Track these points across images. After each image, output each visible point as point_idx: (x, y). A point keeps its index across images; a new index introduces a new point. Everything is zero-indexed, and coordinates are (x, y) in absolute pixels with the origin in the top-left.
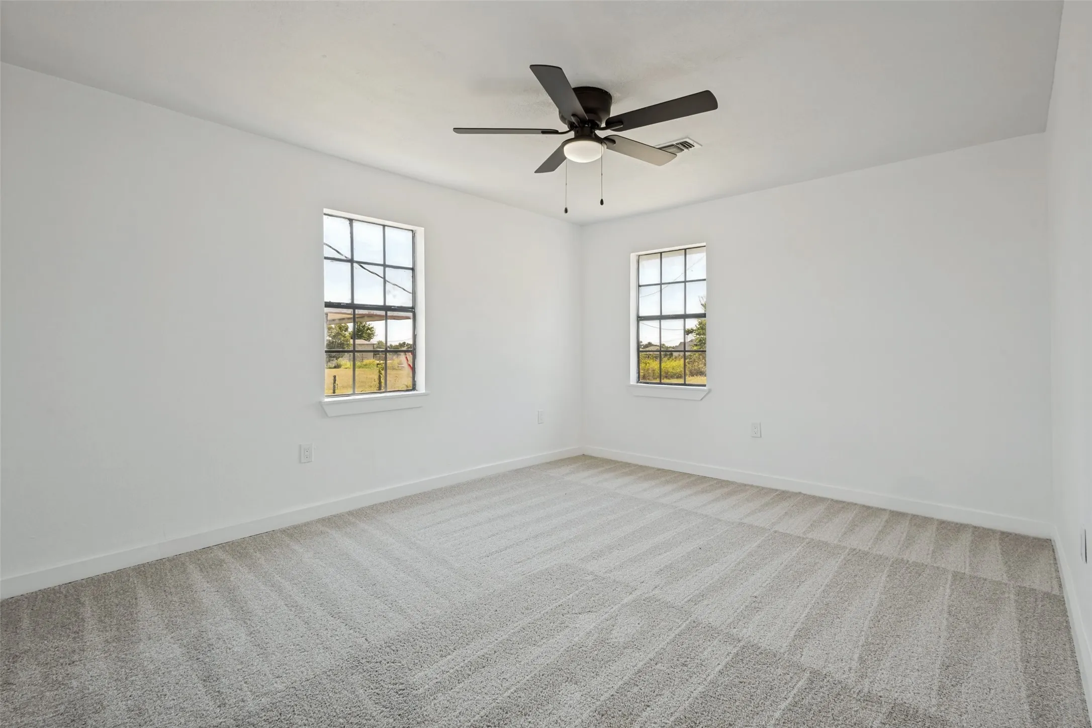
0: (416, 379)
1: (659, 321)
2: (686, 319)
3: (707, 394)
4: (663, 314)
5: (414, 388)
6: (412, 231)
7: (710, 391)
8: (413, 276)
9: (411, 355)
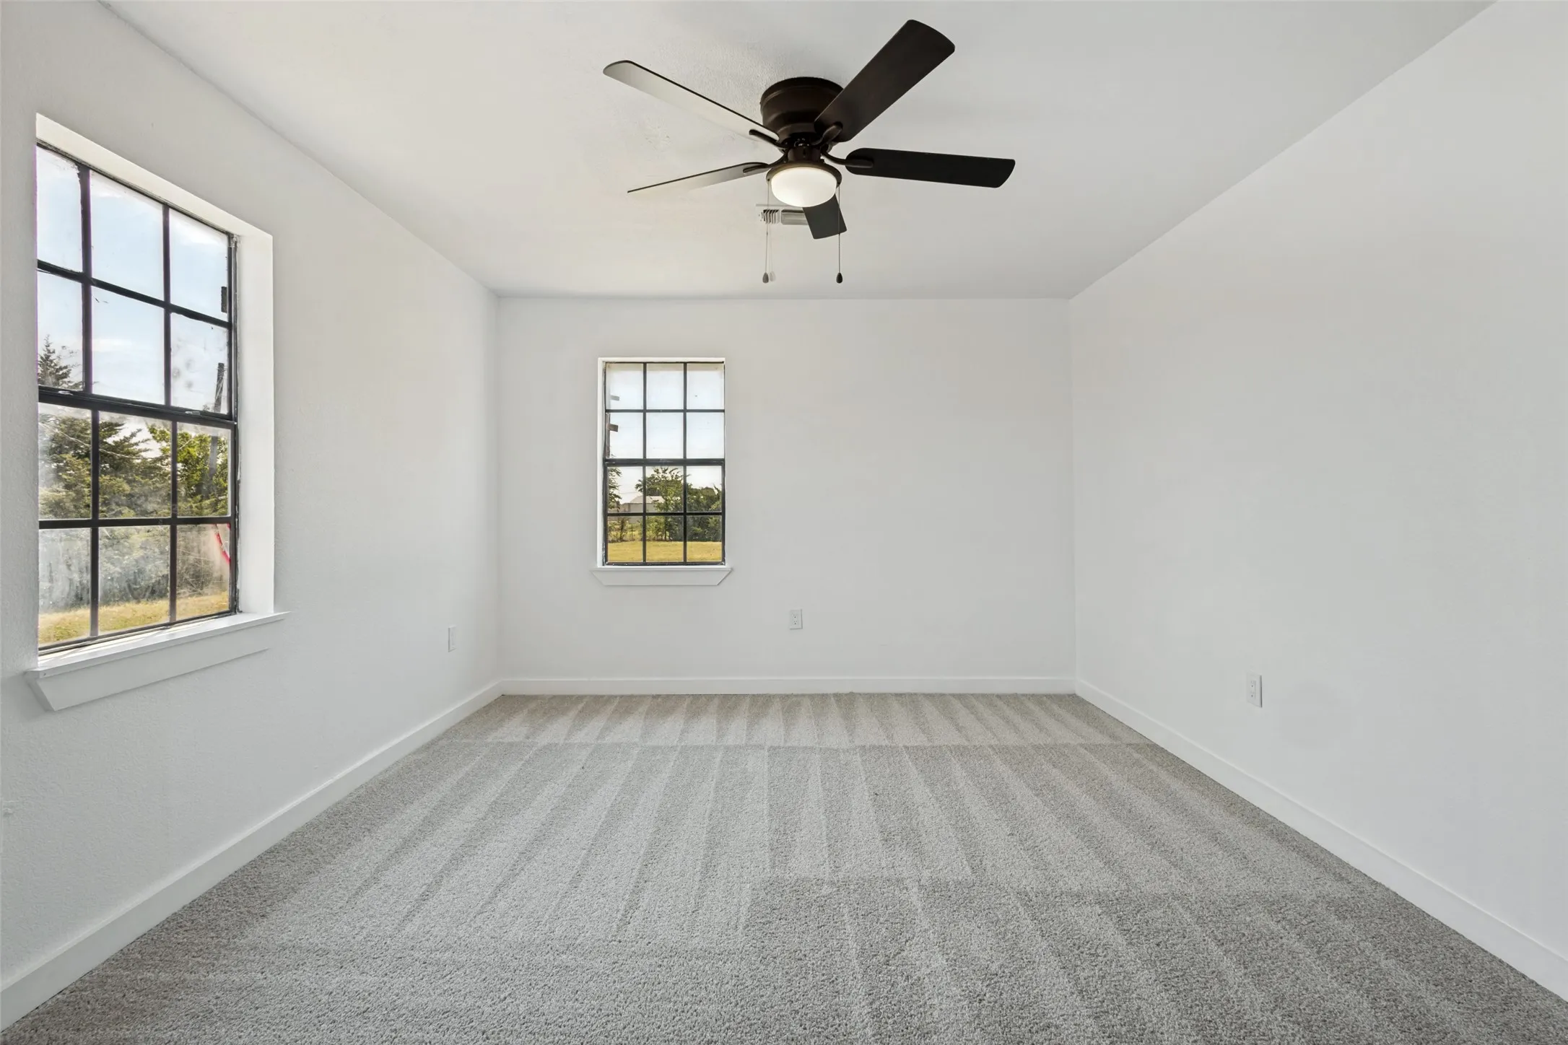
0: (238, 586)
1: (642, 467)
2: (687, 467)
3: (729, 574)
4: (647, 457)
5: (234, 608)
6: (230, 236)
7: (731, 571)
8: (230, 344)
9: (228, 530)
